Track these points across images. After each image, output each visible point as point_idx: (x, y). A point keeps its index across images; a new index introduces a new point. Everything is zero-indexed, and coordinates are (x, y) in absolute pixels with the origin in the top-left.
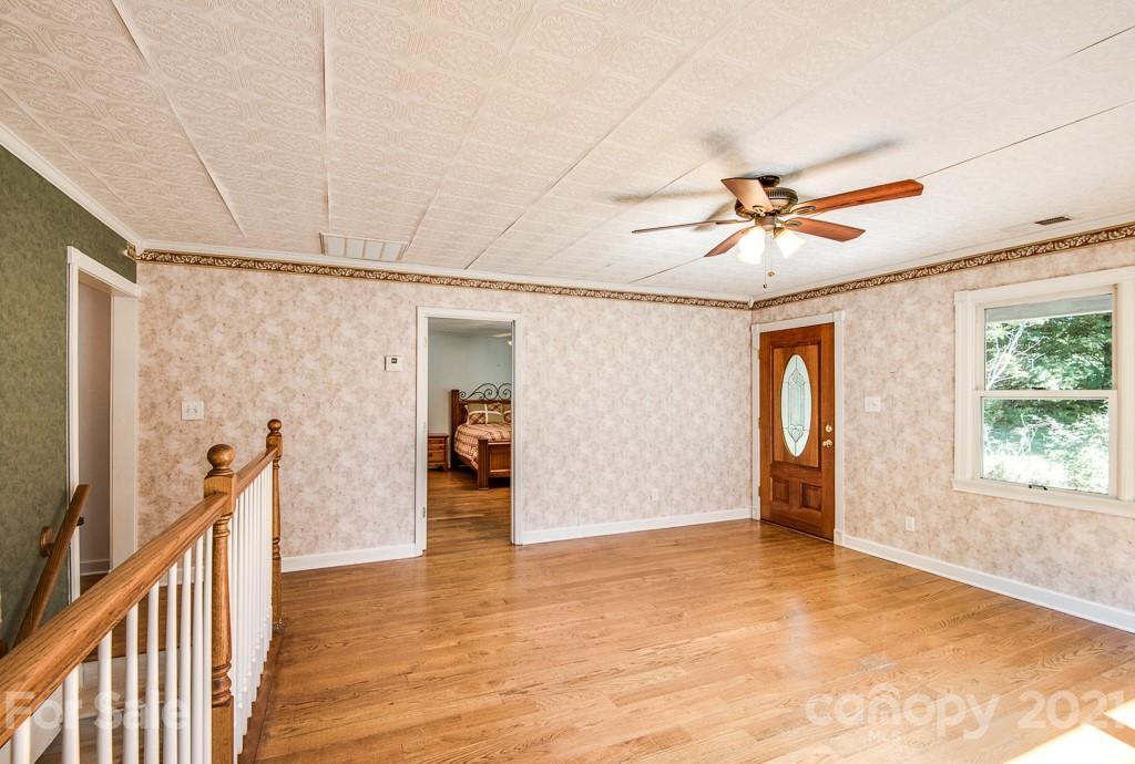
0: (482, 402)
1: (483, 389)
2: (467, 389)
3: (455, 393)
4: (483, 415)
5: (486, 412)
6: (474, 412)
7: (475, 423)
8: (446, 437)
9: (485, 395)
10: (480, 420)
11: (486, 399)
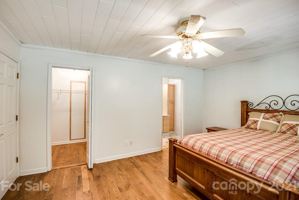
0: (267, 111)
1: (268, 101)
4: (255, 122)
5: (261, 120)
9: (270, 106)
10: (252, 126)
11: (271, 109)
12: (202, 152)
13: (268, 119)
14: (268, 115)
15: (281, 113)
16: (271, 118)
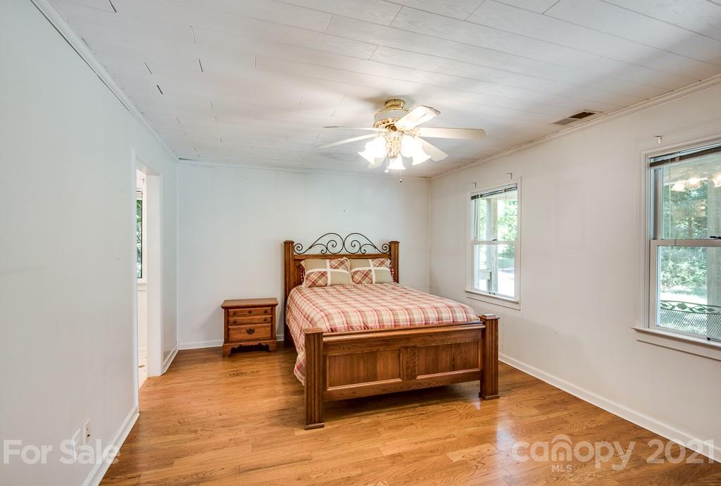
0: (324, 256)
1: (325, 241)
2: (305, 238)
3: (288, 245)
4: (323, 274)
5: (329, 270)
6: (312, 269)
7: (314, 285)
8: (273, 306)
9: (327, 248)
10: (321, 282)
11: (328, 253)
12: (386, 327)
13: (336, 268)
14: (335, 262)
15: (345, 258)
16: (340, 266)
